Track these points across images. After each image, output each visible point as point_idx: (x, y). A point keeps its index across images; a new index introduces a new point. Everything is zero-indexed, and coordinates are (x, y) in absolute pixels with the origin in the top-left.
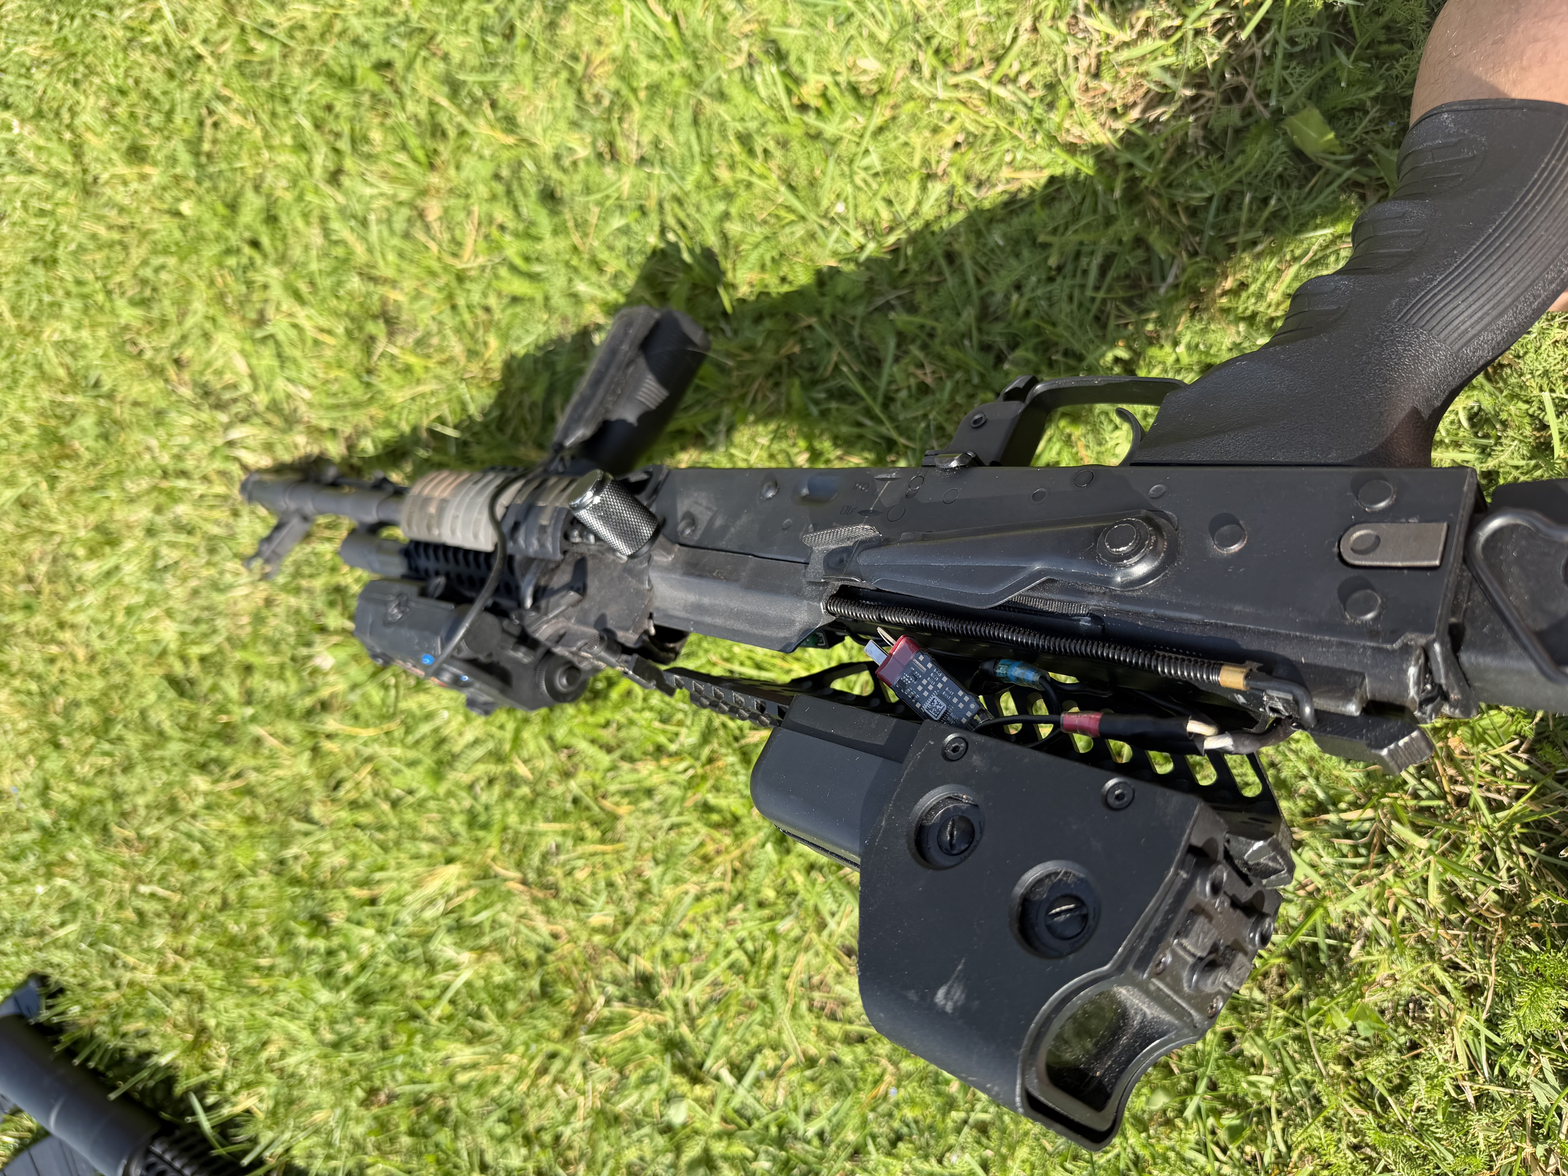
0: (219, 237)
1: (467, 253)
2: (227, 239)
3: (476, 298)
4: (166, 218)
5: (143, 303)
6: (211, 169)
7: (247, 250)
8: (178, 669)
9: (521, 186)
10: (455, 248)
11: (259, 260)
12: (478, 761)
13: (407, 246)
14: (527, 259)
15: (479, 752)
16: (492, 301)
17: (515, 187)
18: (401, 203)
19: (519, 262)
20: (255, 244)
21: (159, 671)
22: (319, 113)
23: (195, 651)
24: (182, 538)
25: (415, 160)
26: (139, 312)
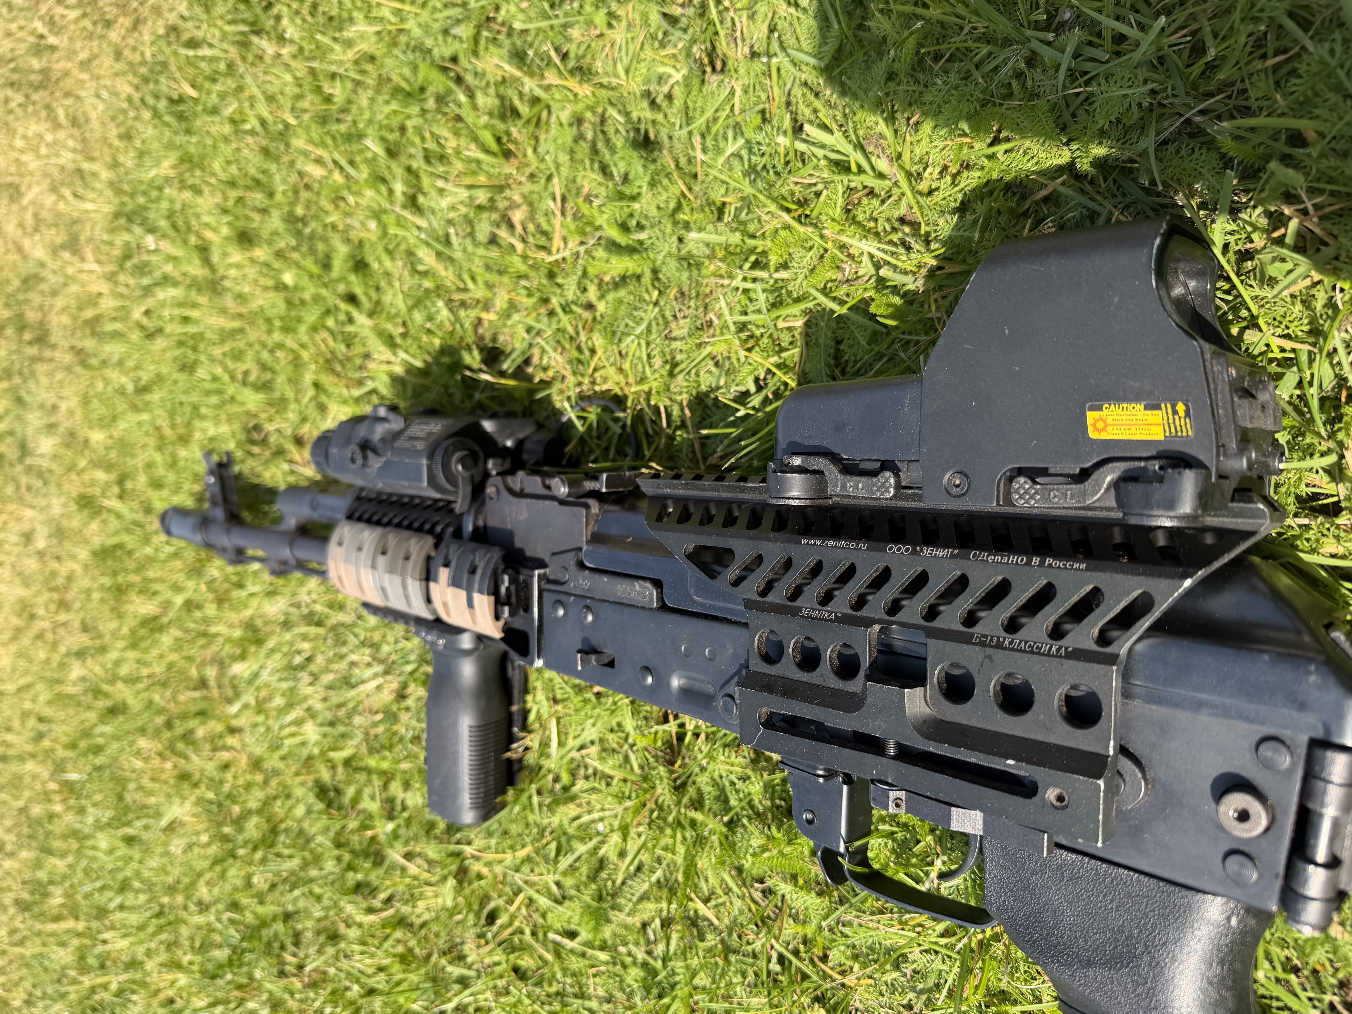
0: (317, 299)
1: (557, 242)
2: (324, 299)
3: (571, 292)
4: (272, 294)
5: (265, 387)
6: (307, 231)
7: (343, 306)
8: (326, 776)
9: (608, 141)
10: (543, 241)
11: (355, 313)
12: (645, 897)
13: (494, 253)
14: (624, 227)
15: (642, 886)
16: (592, 294)
17: (600, 145)
18: (480, 208)
19: (614, 233)
20: (352, 299)
21: (310, 779)
22: (392, 137)
23: (339, 756)
24: (313, 630)
25: (487, 151)
26: (261, 396)
